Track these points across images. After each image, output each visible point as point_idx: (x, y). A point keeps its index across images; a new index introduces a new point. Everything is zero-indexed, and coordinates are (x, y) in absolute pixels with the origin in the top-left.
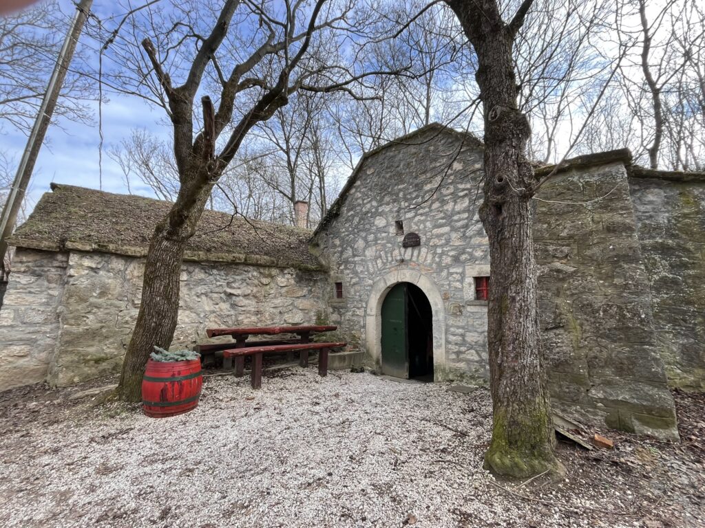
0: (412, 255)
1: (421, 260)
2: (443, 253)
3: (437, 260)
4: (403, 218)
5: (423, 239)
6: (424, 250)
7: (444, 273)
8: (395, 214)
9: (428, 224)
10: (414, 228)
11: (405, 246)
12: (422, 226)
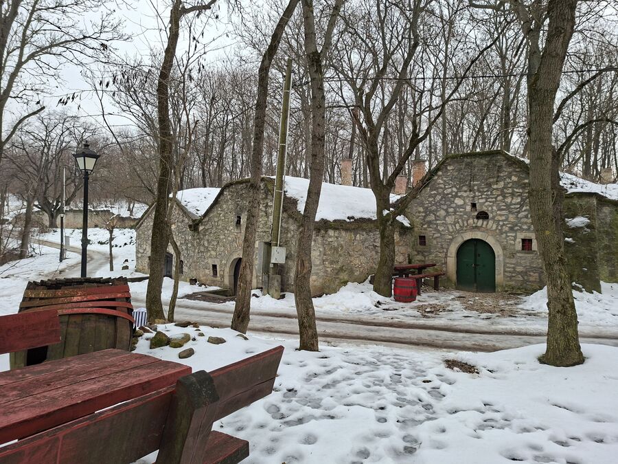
0: (482, 224)
1: (489, 227)
2: (504, 224)
3: (500, 228)
4: (476, 202)
5: (491, 216)
6: (491, 222)
7: (504, 236)
8: (471, 199)
9: (494, 208)
10: (485, 209)
11: (478, 217)
12: (490, 209)
